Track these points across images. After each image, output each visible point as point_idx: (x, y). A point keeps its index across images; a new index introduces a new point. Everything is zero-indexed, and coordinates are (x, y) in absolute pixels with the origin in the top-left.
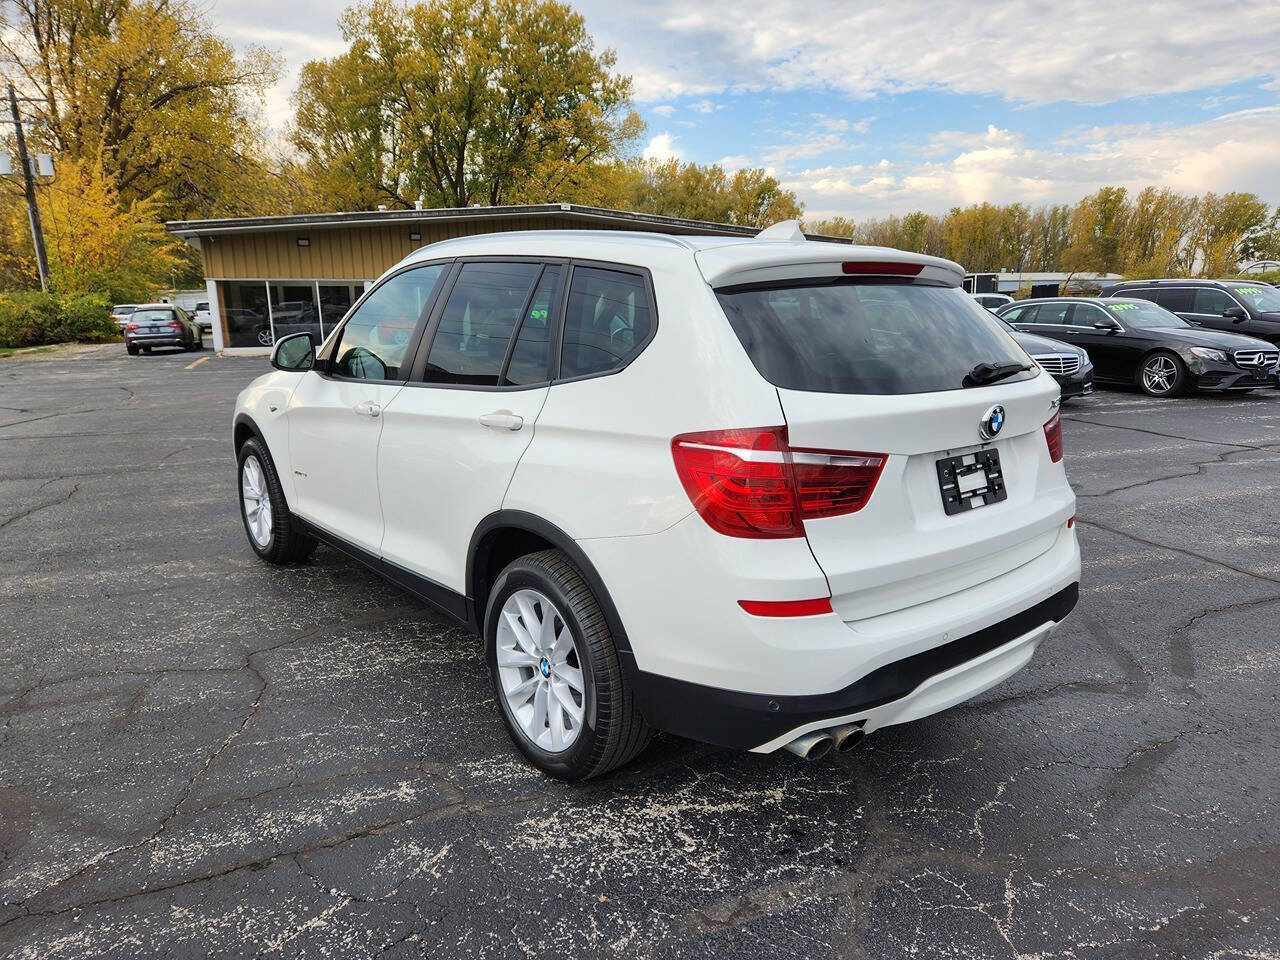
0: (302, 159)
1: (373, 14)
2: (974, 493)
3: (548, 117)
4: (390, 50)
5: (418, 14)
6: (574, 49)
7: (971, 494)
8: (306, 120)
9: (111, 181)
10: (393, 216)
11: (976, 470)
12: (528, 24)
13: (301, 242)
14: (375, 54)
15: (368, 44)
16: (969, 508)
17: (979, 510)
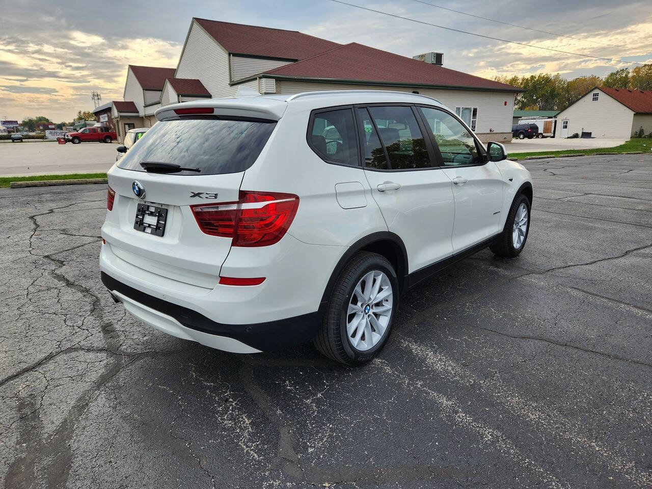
2: (149, 226)
7: (147, 225)
11: (156, 216)
16: (144, 231)
17: (148, 234)
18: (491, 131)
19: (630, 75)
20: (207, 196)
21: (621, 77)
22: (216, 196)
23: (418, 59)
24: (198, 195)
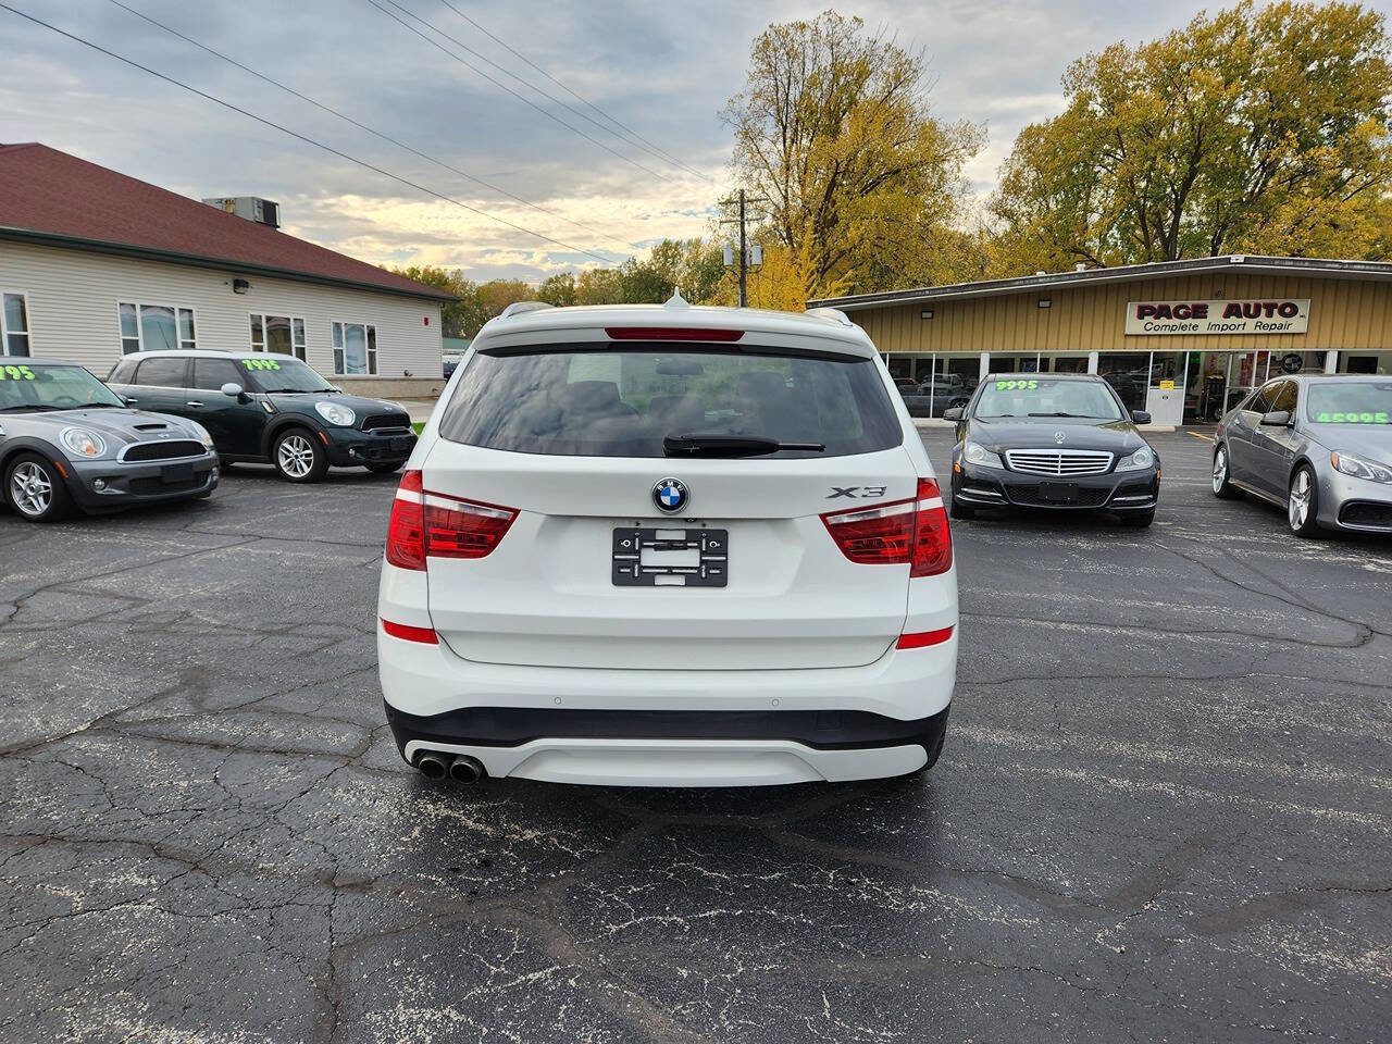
0: (1004, 226)
1: (1103, 62)
2: (671, 570)
3: (1304, 147)
4: (1114, 100)
5: (1150, 54)
6: (1360, 57)
7: (662, 570)
8: (1012, 187)
9: (813, 266)
10: (1017, 283)
12: (1295, 36)
13: (925, 315)
14: (1096, 106)
15: (1090, 97)
18: (406, 375)
19: (576, 286)
20: (866, 493)
21: (564, 288)
22: (882, 491)
23: (219, 207)
24: (848, 493)
